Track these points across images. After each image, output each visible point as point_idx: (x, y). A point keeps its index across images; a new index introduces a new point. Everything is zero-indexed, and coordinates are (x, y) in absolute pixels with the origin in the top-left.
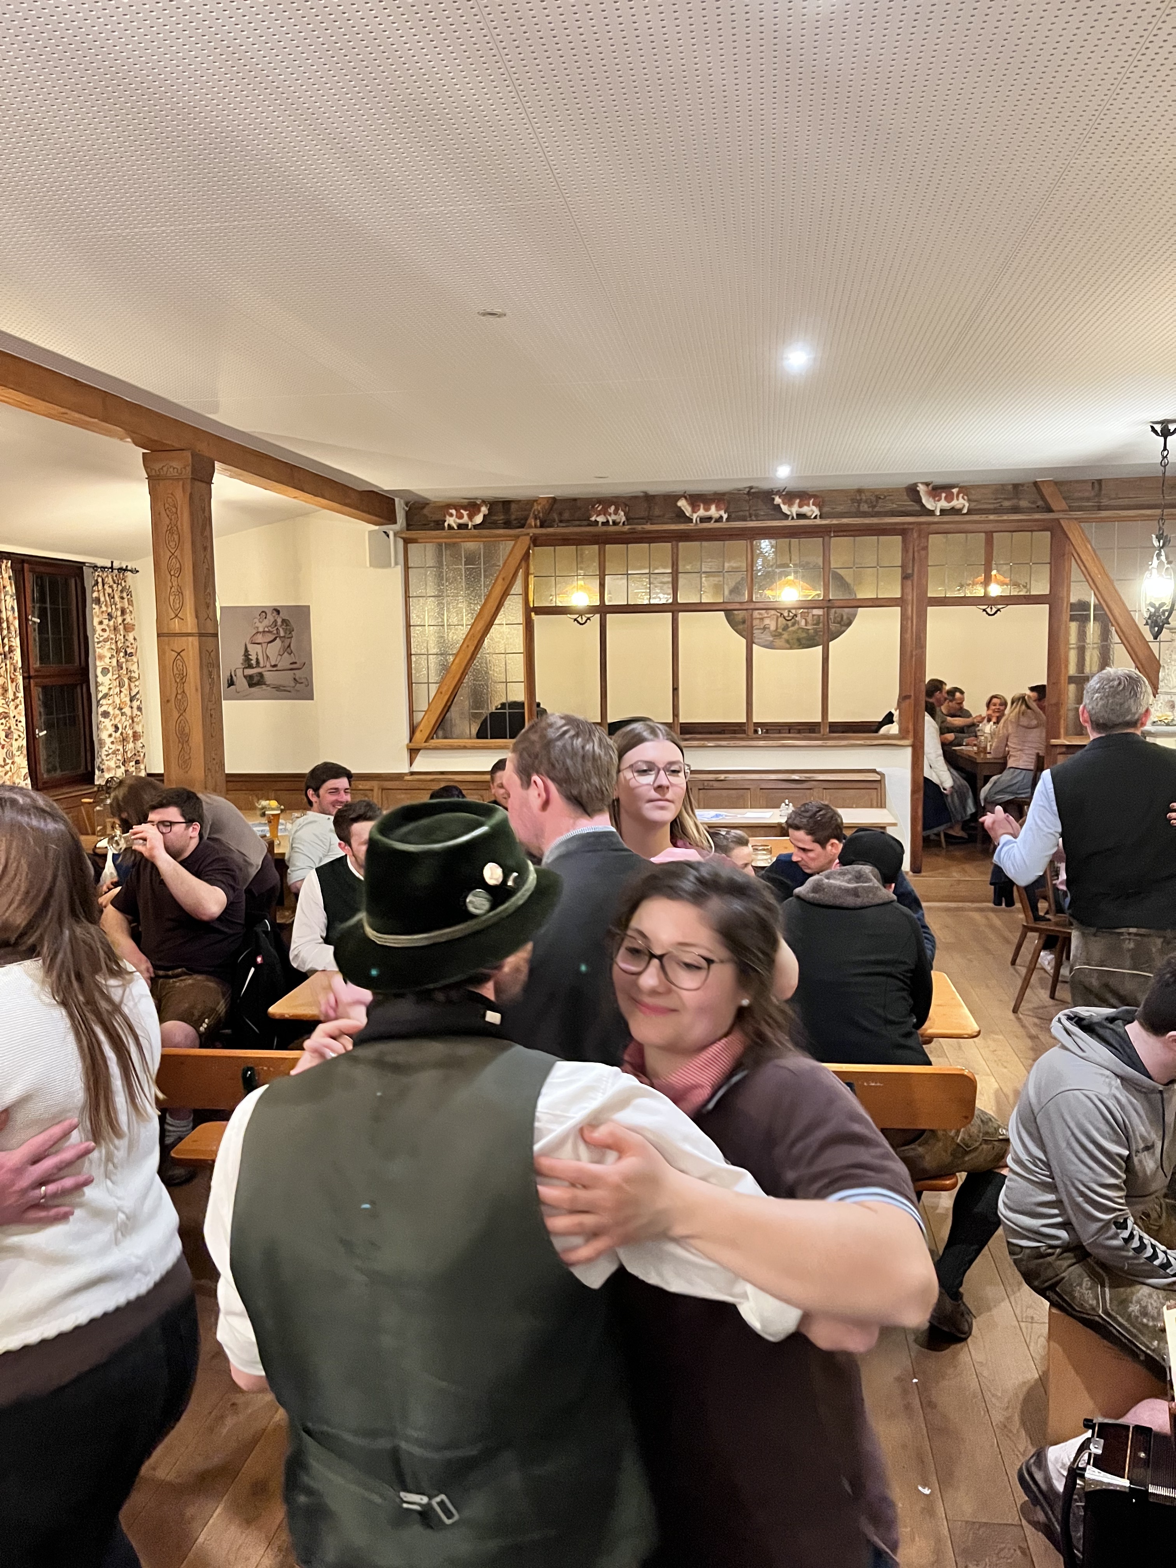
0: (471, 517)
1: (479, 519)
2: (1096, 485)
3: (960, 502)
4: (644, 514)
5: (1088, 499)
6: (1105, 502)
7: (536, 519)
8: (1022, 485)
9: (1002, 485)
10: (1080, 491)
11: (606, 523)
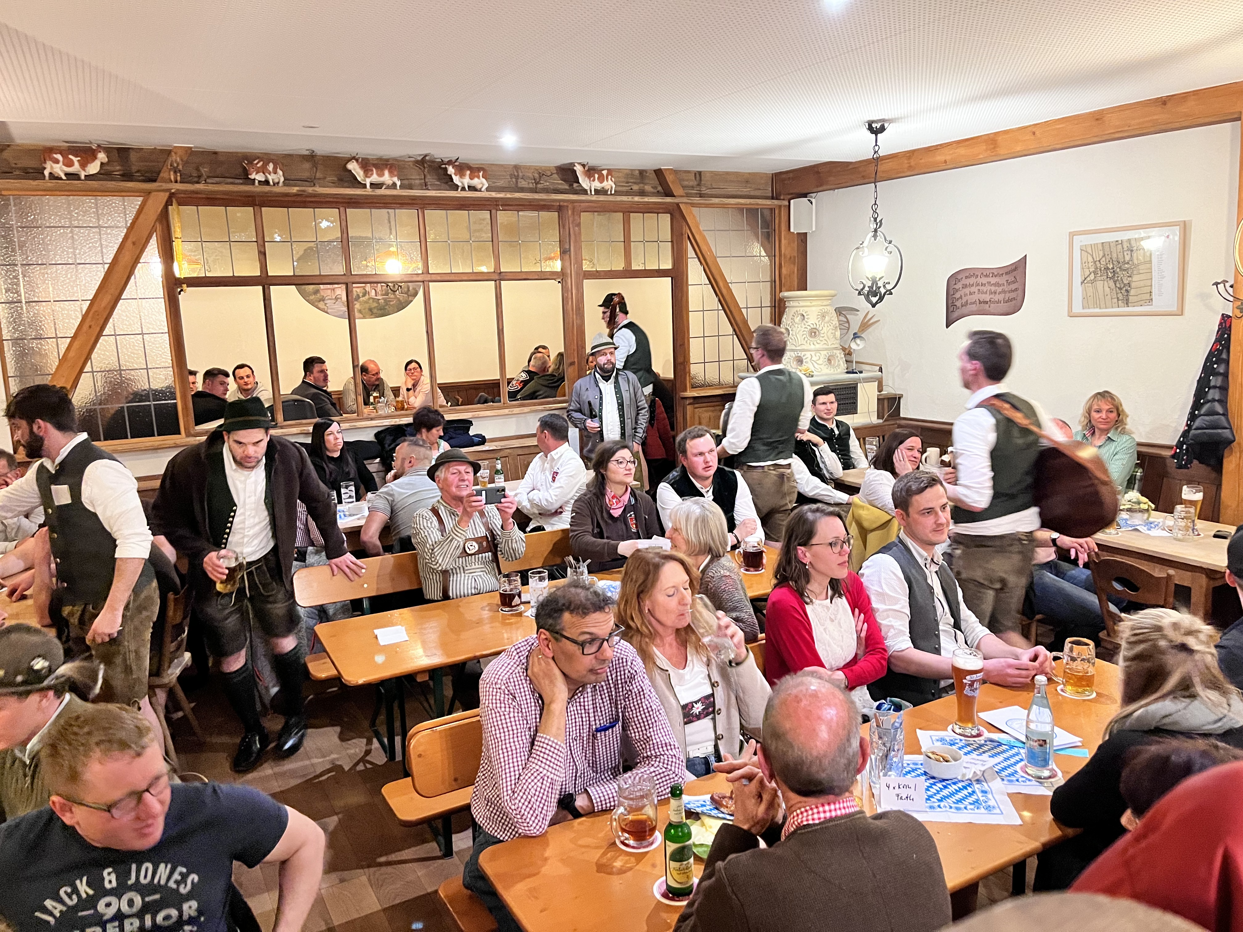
0: (83, 165)
1: (94, 168)
2: (698, 175)
3: (609, 184)
4: (306, 175)
5: (692, 187)
6: (704, 190)
7: (175, 172)
8: (645, 171)
9: (632, 170)
10: (687, 180)
11: (267, 182)
